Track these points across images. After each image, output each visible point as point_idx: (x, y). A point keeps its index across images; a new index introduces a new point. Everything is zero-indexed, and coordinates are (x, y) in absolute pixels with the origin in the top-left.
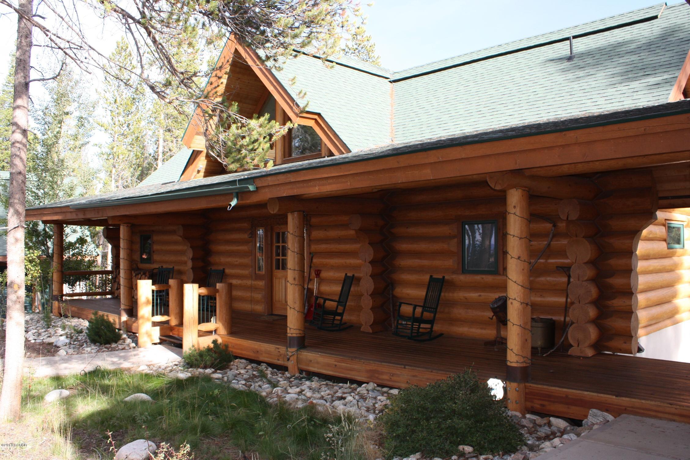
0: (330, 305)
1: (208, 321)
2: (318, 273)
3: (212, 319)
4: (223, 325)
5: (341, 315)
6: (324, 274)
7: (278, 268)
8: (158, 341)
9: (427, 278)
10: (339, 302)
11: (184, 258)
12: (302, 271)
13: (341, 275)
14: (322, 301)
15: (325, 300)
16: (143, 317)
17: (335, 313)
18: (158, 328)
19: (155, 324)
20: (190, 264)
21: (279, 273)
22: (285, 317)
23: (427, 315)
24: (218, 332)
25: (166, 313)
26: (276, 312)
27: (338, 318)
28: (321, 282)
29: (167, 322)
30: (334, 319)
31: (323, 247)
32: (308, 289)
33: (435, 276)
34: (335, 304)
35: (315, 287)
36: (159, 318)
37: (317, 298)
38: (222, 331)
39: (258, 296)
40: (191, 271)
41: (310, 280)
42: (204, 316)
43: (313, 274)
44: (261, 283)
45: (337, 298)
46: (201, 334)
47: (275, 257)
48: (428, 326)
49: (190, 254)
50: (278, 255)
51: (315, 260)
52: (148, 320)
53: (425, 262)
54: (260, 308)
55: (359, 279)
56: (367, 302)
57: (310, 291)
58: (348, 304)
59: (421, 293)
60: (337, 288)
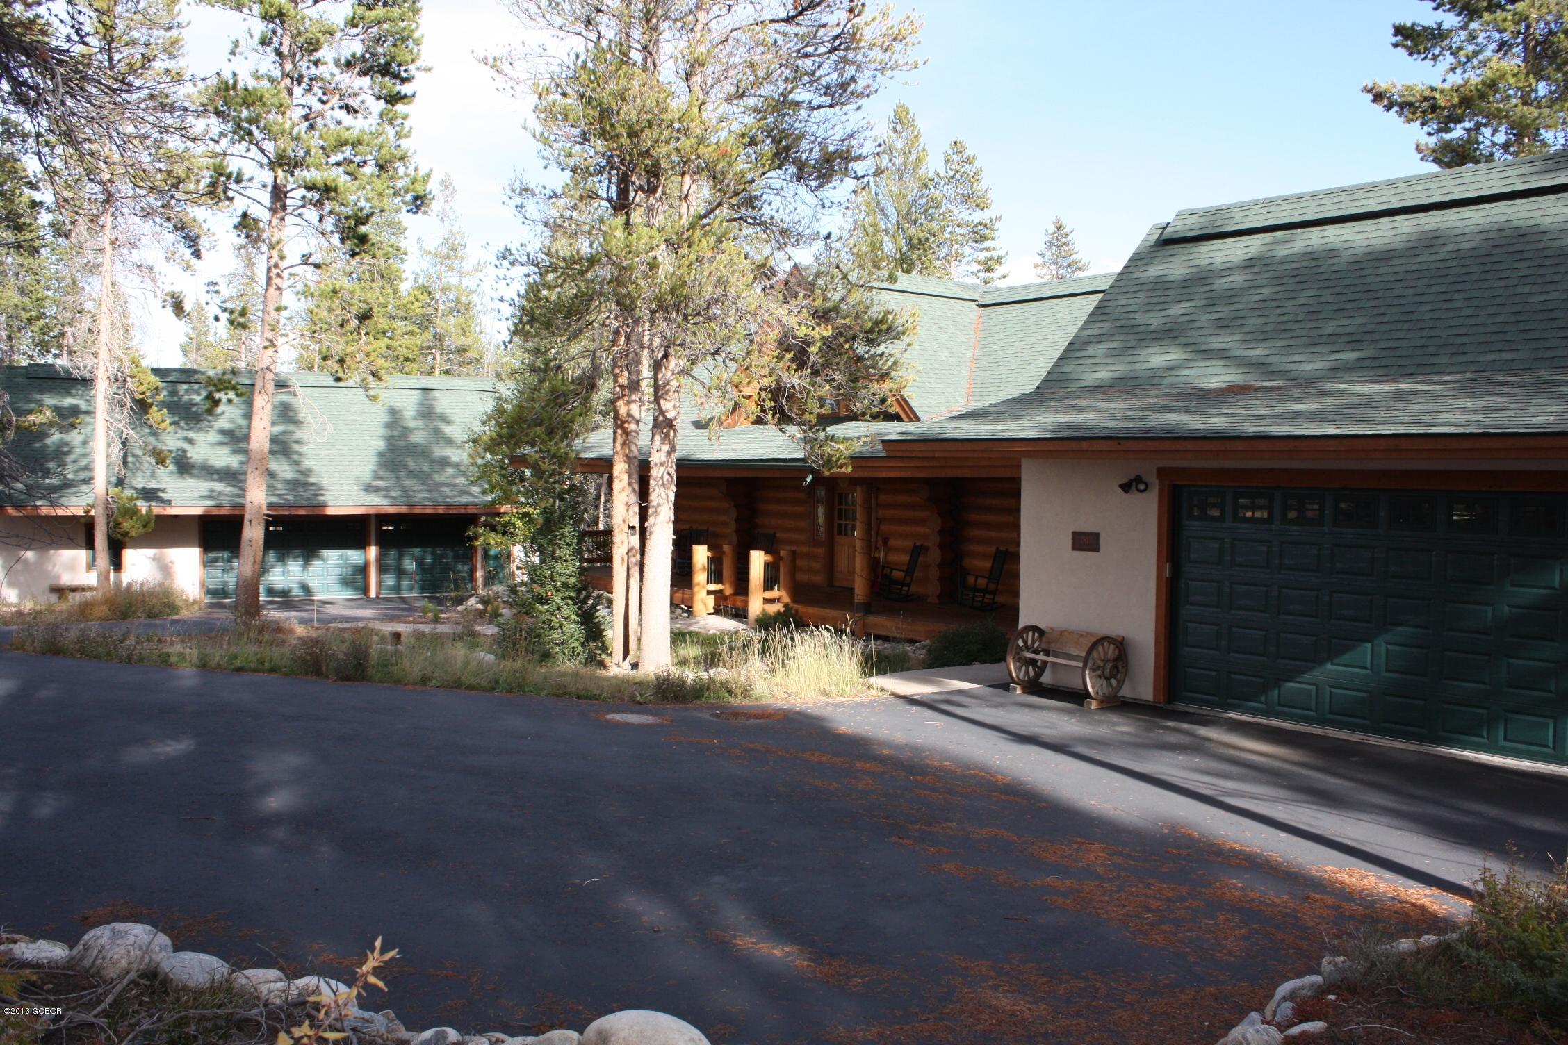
0: (898, 575)
1: (772, 589)
2: (885, 541)
3: (776, 587)
4: (788, 593)
5: (908, 585)
6: (892, 542)
7: (840, 533)
8: (712, 611)
9: (993, 549)
10: (907, 572)
11: (723, 518)
12: (869, 540)
13: (909, 544)
14: (889, 571)
15: (892, 569)
16: (698, 584)
17: (902, 583)
18: (712, 597)
19: (709, 593)
20: (733, 526)
21: (841, 540)
22: (852, 589)
23: (992, 586)
24: (782, 600)
25: (720, 581)
26: (837, 584)
27: (905, 588)
28: (889, 549)
29: (721, 591)
30: (901, 590)
31: (891, 513)
32: (875, 558)
33: (1001, 548)
34: (902, 574)
35: (881, 554)
36: (713, 587)
37: (884, 567)
38: (787, 600)
39: (817, 565)
40: (734, 534)
41: (877, 548)
42: (768, 584)
43: (880, 542)
44: (820, 551)
45: (905, 568)
46: (767, 601)
47: (837, 521)
48: (991, 596)
49: (733, 513)
50: (840, 518)
51: (882, 527)
52: (703, 587)
53: (993, 534)
54: (818, 579)
55: (927, 549)
56: (934, 573)
57: (876, 561)
58: (915, 574)
59: (987, 564)
60: (905, 558)
